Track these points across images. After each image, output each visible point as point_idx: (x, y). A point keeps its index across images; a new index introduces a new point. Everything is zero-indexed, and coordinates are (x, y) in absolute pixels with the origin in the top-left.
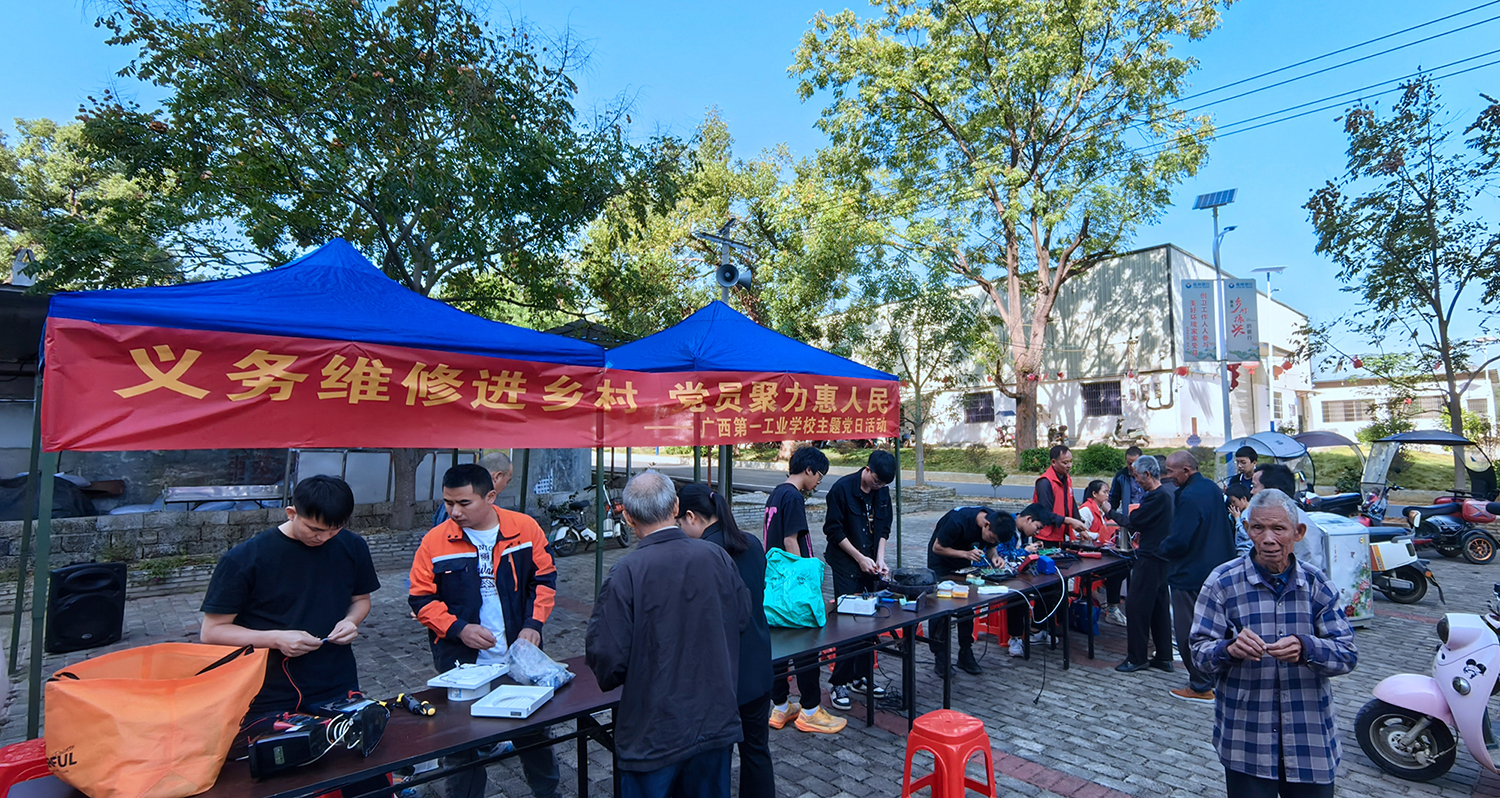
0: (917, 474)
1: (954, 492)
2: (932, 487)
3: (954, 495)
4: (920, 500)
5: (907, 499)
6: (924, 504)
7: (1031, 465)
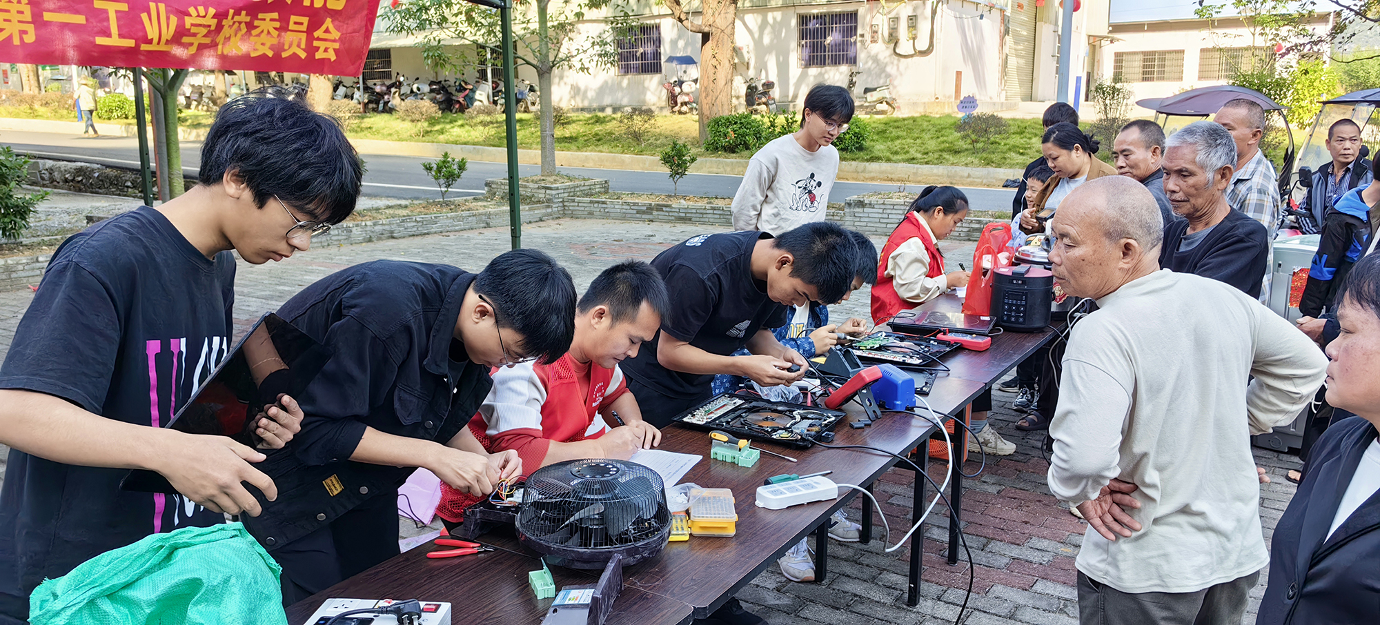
0: (544, 156)
1: (605, 186)
2: (570, 178)
3: (606, 192)
4: (549, 201)
5: (529, 199)
6: (555, 208)
7: (723, 141)
